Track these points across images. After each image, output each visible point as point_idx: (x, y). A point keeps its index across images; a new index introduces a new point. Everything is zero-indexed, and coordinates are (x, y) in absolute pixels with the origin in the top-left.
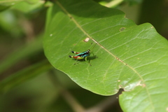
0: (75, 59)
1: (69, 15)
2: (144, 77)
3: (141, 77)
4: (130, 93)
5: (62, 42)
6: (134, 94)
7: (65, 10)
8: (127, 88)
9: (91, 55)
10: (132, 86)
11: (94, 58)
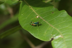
0: (33, 25)
1: (30, 6)
2: (62, 33)
3: (61, 33)
4: (56, 40)
5: (27, 18)
6: (58, 41)
7: (28, 4)
8: (55, 38)
9: (40, 24)
10: (57, 37)
11: (41, 25)
